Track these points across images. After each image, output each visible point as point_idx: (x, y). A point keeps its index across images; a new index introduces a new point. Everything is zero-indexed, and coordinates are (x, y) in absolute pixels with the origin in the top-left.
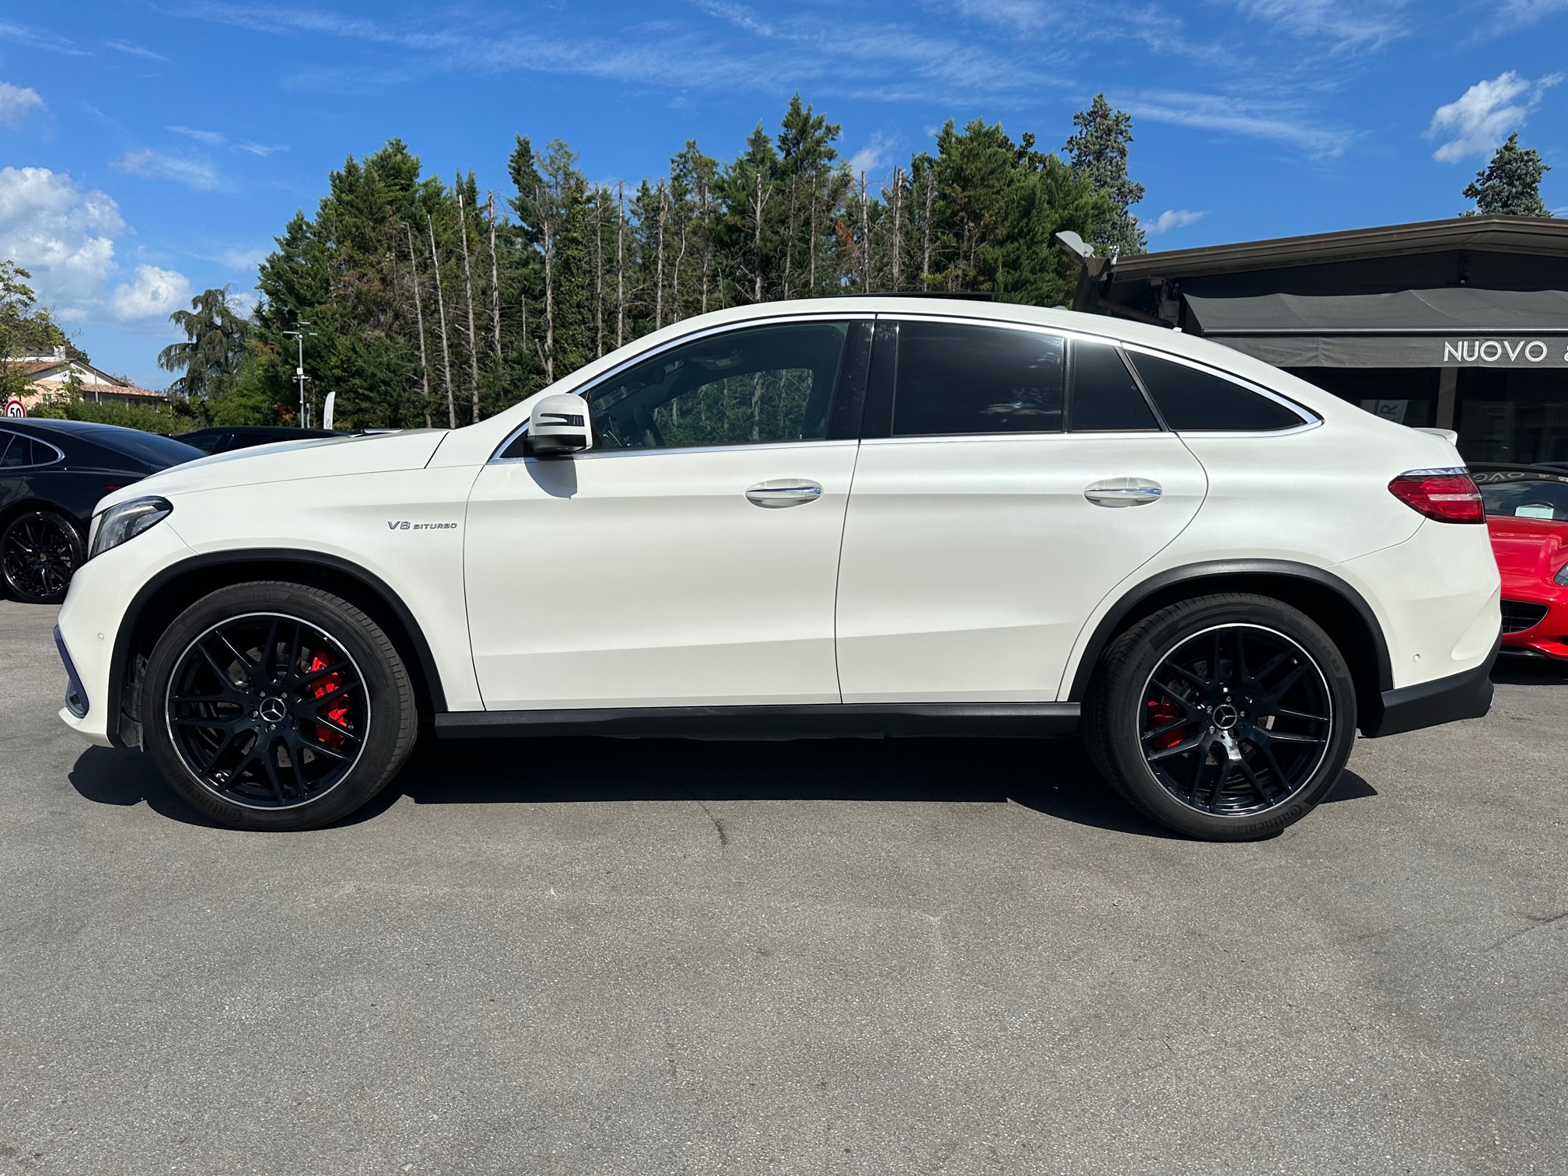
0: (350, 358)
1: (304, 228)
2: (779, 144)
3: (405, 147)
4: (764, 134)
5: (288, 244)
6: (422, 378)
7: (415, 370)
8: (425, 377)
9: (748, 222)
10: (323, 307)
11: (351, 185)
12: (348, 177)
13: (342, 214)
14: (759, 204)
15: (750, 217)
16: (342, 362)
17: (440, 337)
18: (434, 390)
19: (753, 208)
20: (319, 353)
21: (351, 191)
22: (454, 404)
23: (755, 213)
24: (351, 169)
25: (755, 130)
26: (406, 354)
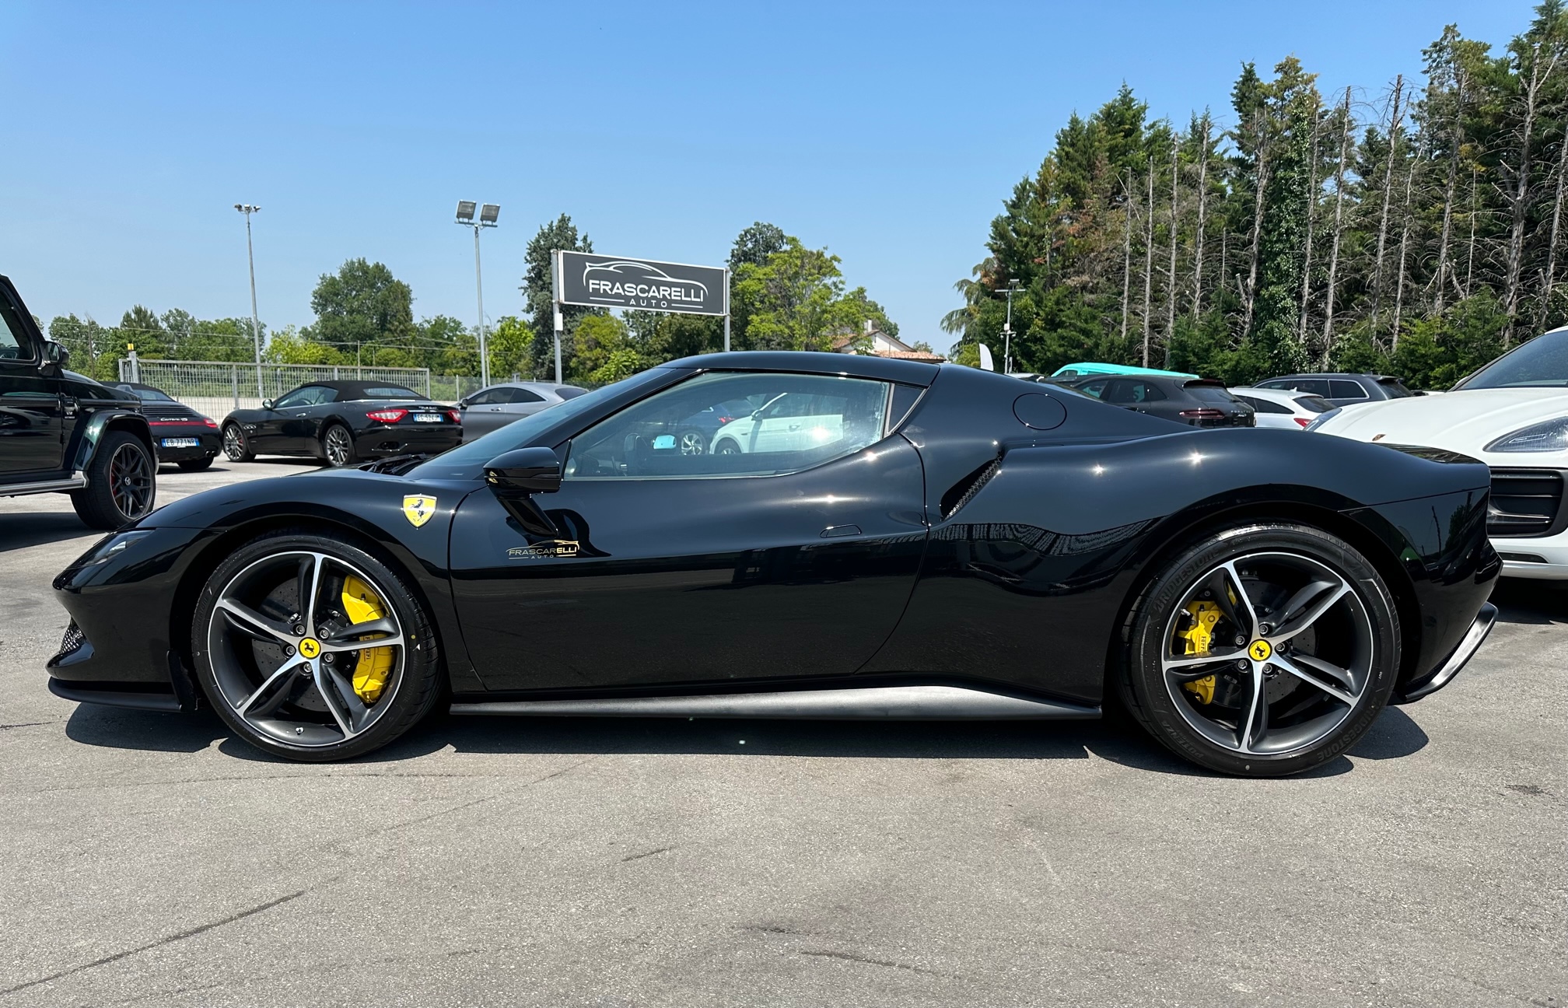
6: (1121, 324)
7: (1115, 317)
8: (1124, 323)
9: (1516, 107)
11: (1072, 139)
12: (1070, 132)
14: (1534, 84)
17: (1144, 281)
18: (1130, 334)
21: (1072, 145)
22: (1149, 350)
23: (1527, 95)
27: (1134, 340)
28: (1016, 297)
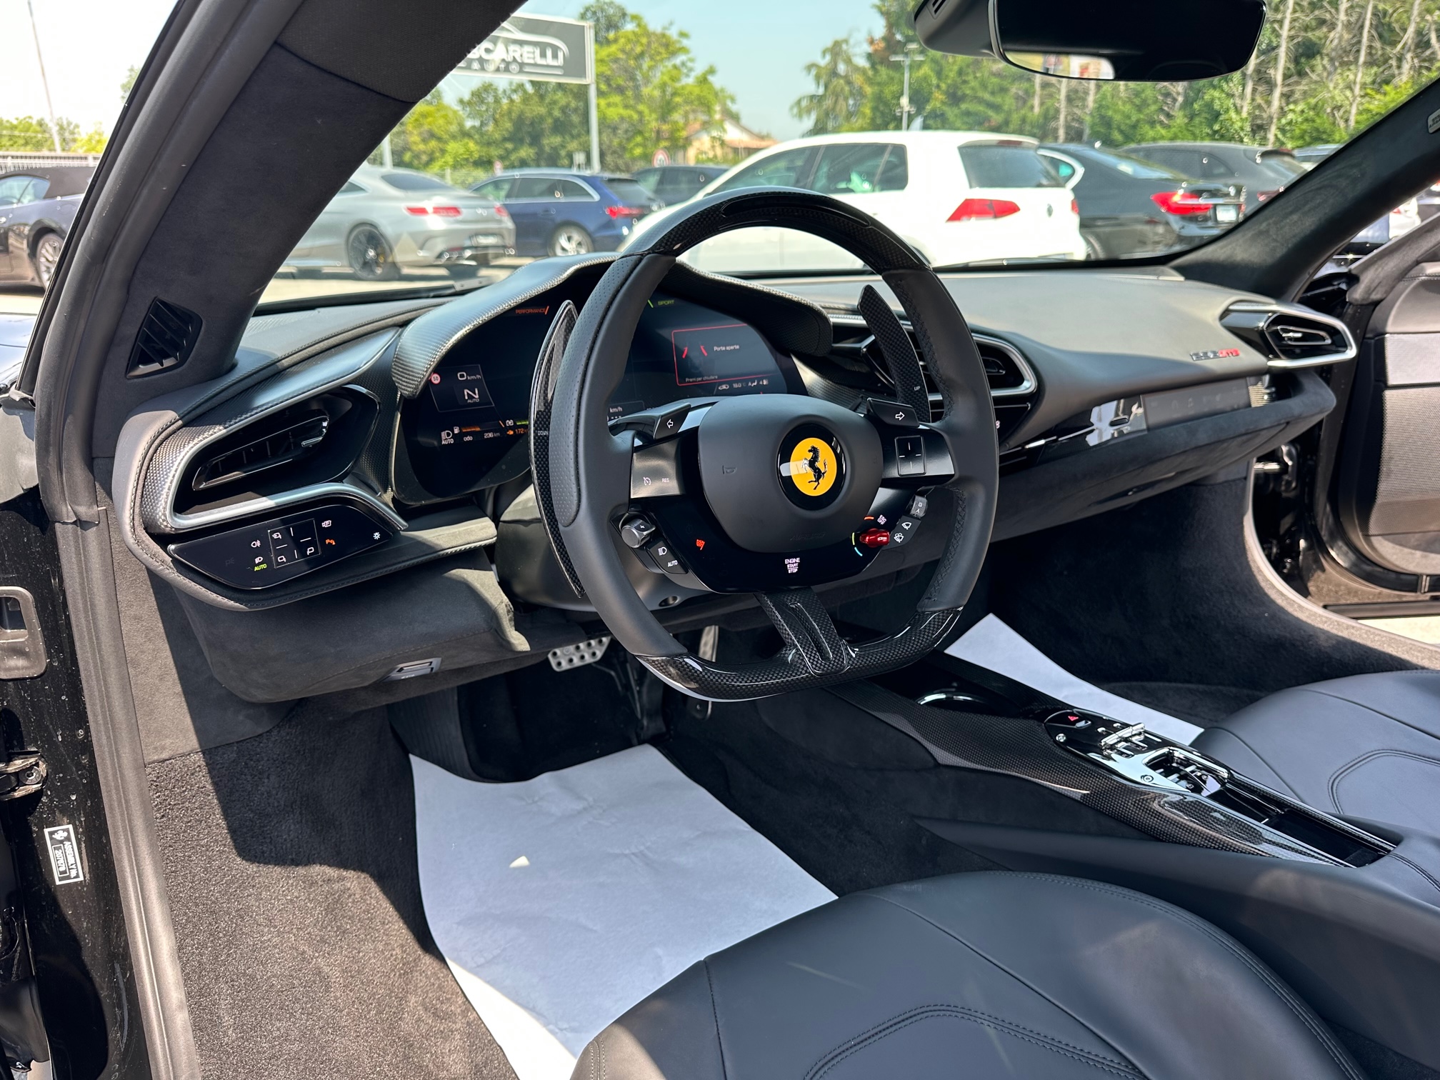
27: (1049, 116)
28: (915, 66)
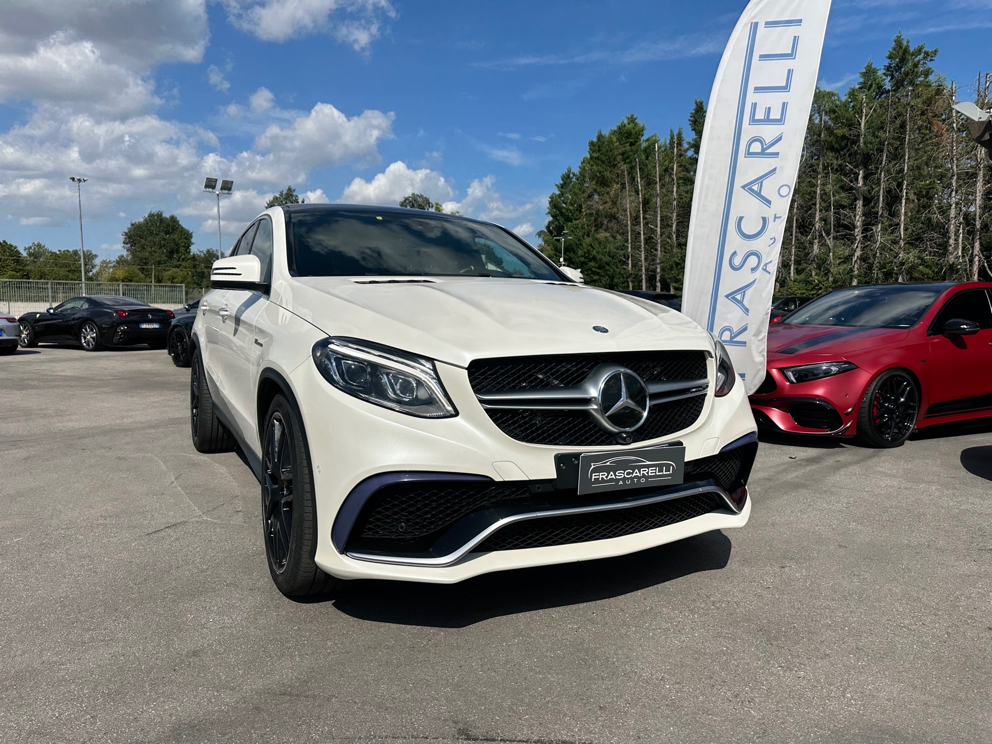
0: (589, 250)
1: (571, 175)
2: (885, 71)
3: (636, 118)
4: (873, 66)
5: (562, 188)
6: (628, 259)
7: (624, 255)
8: (630, 259)
9: (854, 132)
10: (577, 222)
11: (599, 147)
12: (597, 143)
13: (592, 165)
14: (864, 118)
15: (856, 128)
16: (585, 253)
17: (639, 233)
18: (634, 266)
19: (858, 121)
20: (573, 248)
21: (599, 151)
22: (646, 275)
23: (860, 124)
24: (600, 137)
25: (866, 65)
26: (620, 245)
28: (567, 242)
